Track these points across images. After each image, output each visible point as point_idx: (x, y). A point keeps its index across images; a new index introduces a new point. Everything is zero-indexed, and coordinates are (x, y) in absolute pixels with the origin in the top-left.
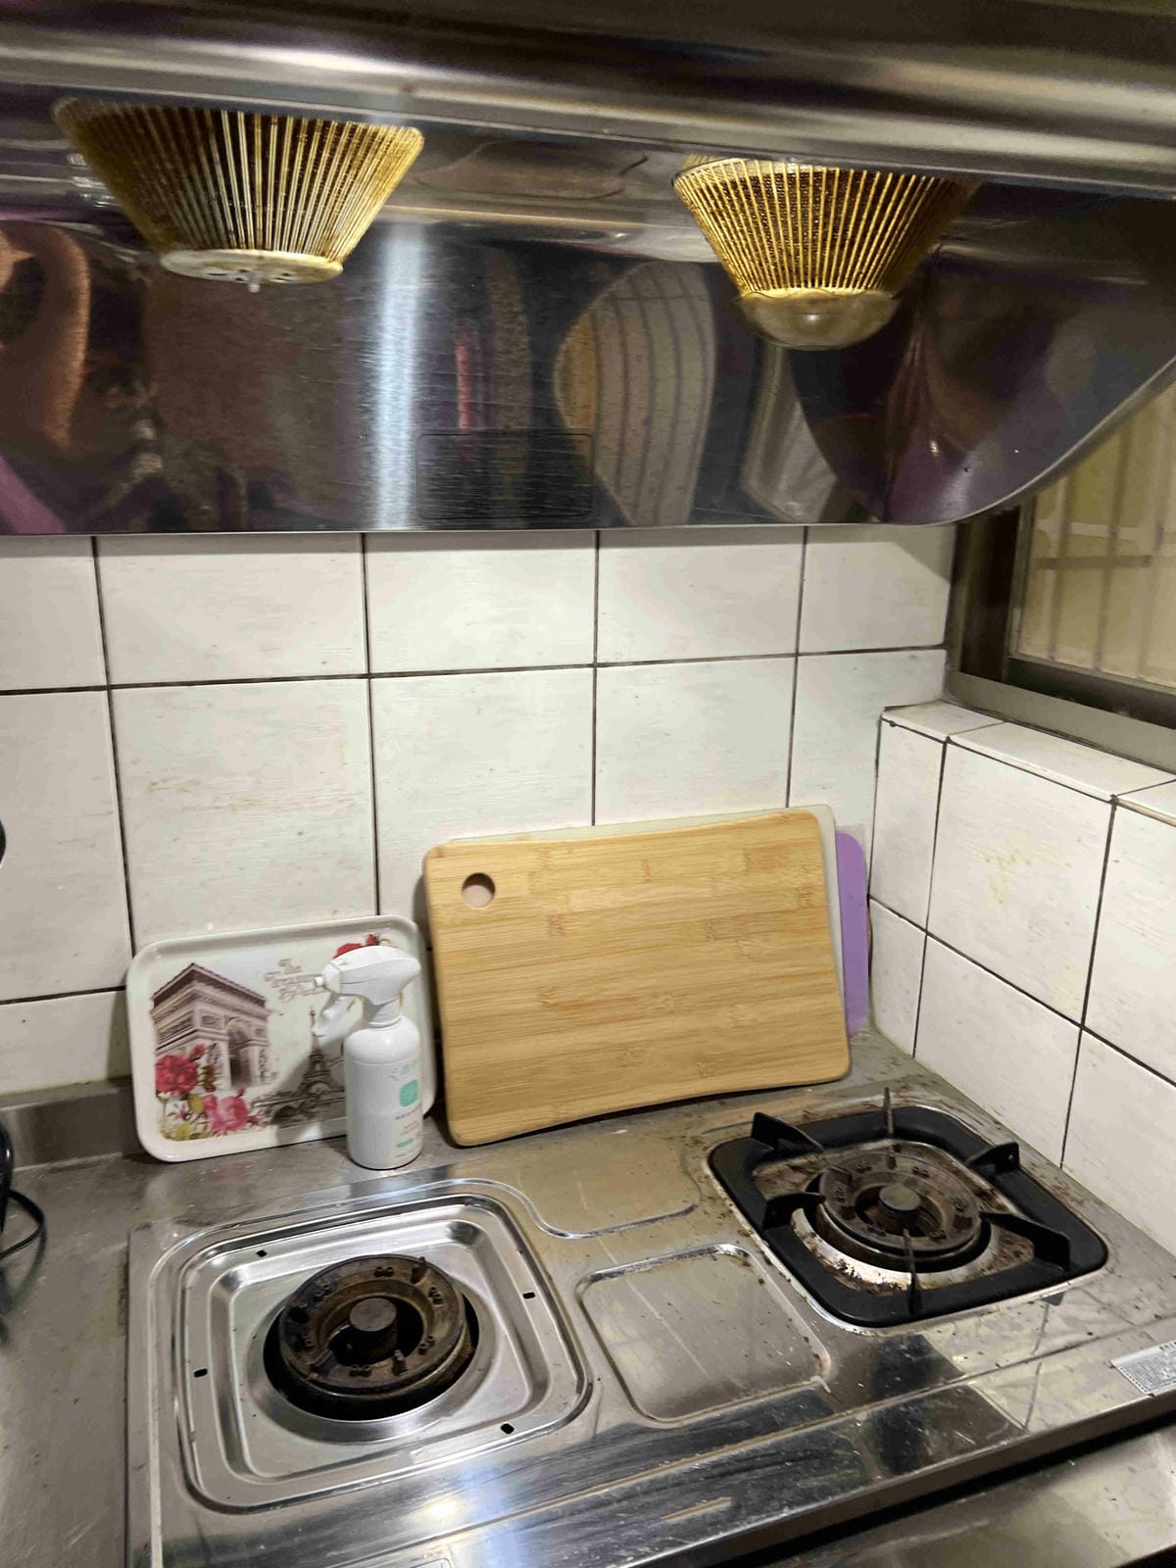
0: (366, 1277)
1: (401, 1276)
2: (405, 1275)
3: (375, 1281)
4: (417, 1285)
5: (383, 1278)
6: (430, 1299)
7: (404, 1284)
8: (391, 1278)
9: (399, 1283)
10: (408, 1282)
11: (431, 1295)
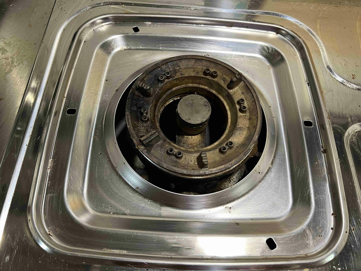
0: (198, 73)
1: (221, 80)
2: (224, 80)
3: (203, 78)
4: (231, 91)
5: (208, 77)
6: (238, 107)
7: (222, 87)
8: (214, 79)
9: (219, 85)
10: (225, 86)
11: (239, 103)
